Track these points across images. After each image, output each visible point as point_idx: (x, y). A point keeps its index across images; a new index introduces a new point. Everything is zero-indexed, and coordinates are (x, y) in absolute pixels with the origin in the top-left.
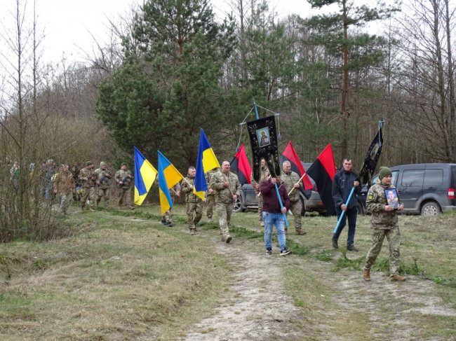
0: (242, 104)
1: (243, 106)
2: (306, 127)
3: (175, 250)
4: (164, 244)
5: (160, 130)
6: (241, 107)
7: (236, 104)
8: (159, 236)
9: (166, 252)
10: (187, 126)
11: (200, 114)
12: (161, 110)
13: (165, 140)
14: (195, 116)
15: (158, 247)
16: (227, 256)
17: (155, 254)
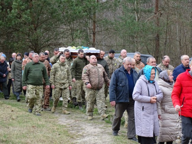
0: (77, 5)
1: (78, 7)
2: (128, 24)
3: (27, 122)
4: (18, 117)
5: (11, 26)
6: (76, 8)
7: (72, 6)
8: (12, 111)
9: (19, 123)
10: (33, 23)
11: (43, 13)
12: (10, 10)
13: (15, 34)
14: (39, 15)
15: (13, 119)
16: (68, 126)
17: (11, 125)
